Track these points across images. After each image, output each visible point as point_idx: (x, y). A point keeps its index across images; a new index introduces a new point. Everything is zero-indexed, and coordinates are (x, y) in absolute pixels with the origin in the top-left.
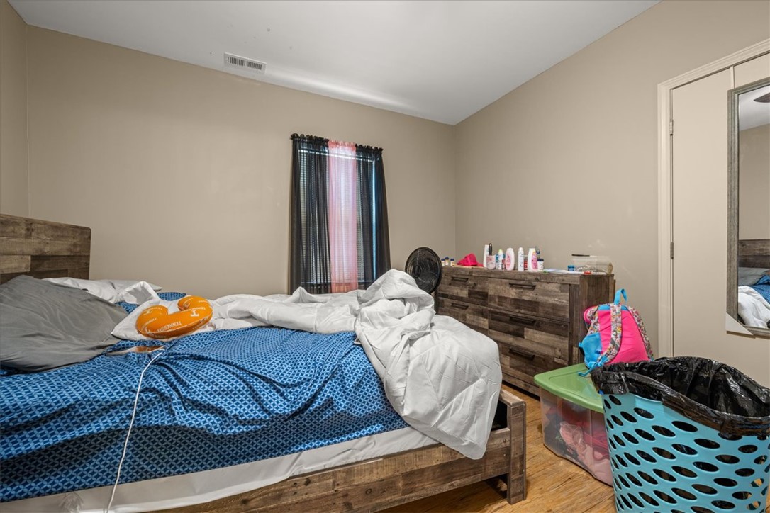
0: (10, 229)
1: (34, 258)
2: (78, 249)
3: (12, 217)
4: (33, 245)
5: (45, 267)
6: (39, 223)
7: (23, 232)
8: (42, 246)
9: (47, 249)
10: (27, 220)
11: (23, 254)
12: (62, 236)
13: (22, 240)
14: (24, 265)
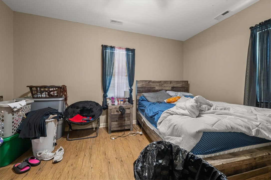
0: (167, 83)
1: (172, 87)
2: (184, 86)
3: (167, 81)
4: (172, 85)
5: (175, 89)
6: (173, 81)
7: (169, 83)
8: (174, 85)
9: (175, 86)
10: (170, 81)
11: (169, 87)
12: (179, 83)
13: (169, 84)
14: (170, 89)
